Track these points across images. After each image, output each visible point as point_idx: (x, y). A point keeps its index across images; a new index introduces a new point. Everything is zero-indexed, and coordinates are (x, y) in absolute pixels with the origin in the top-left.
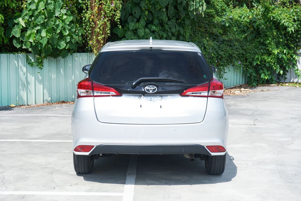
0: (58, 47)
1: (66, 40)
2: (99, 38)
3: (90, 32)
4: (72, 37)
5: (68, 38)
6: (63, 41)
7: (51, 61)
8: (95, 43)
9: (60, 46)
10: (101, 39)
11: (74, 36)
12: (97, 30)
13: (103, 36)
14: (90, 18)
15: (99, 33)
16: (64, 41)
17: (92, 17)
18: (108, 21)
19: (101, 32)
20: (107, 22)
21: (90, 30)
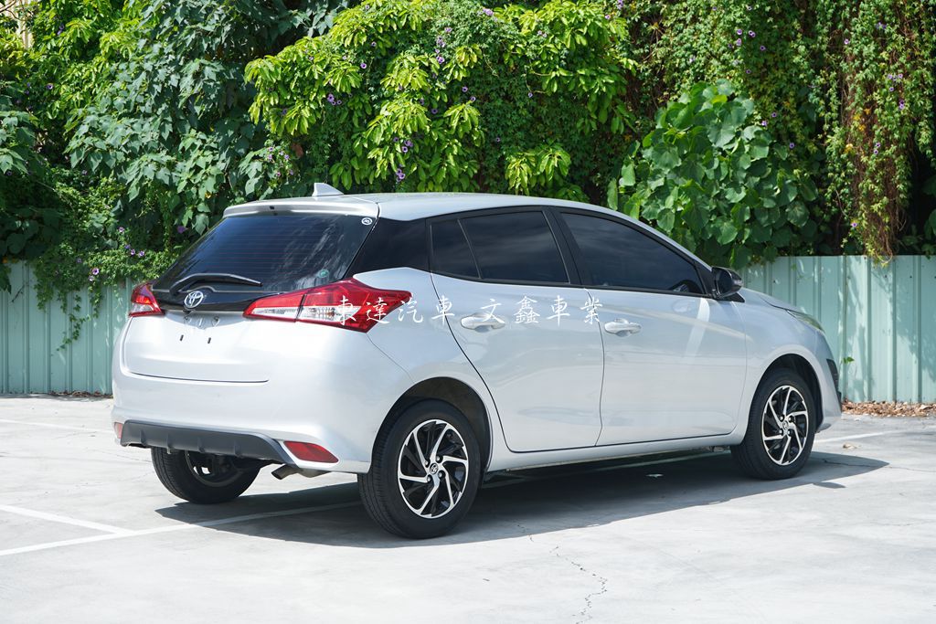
2: (875, 207)
3: (846, 190)
8: (864, 222)
10: (882, 211)
12: (867, 184)
13: (885, 200)
14: (841, 150)
17: (849, 146)
18: (897, 153)
19: (877, 190)
20: (894, 156)
21: (848, 186)
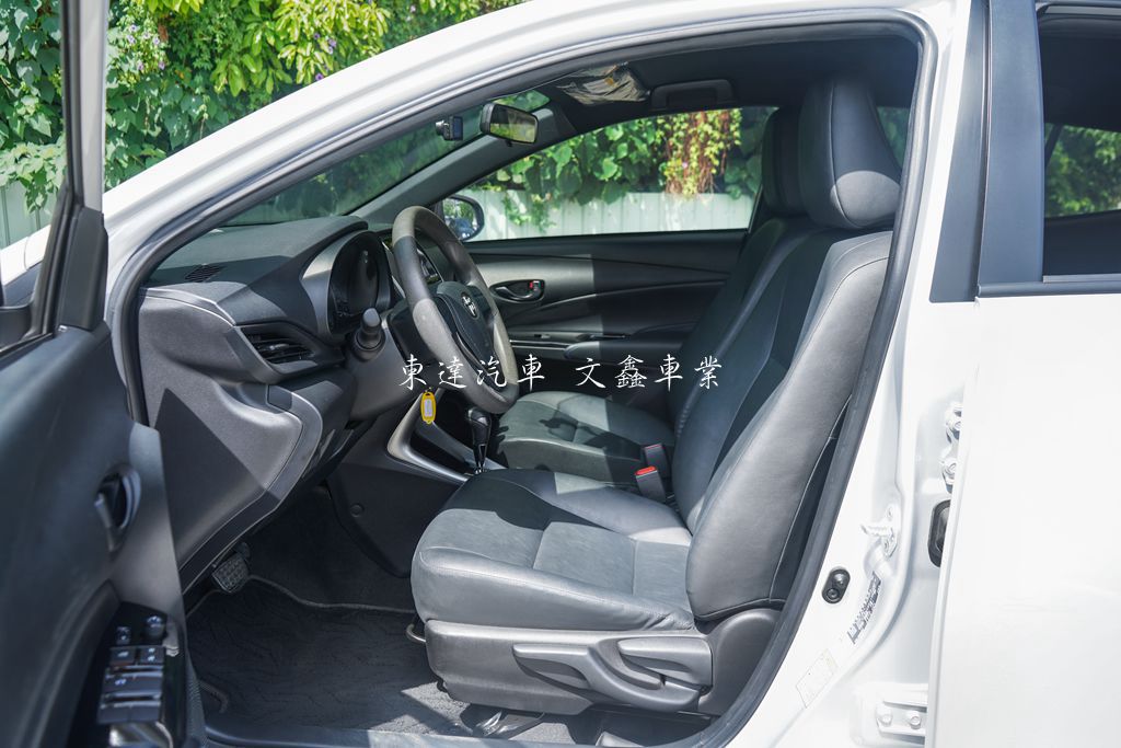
0: (597, 174)
1: (616, 151)
2: (708, 150)
3: (681, 134)
4: (632, 148)
5: (623, 148)
6: (610, 155)
7: (569, 213)
8: (696, 164)
9: (601, 172)
10: (715, 155)
11: (638, 143)
13: (721, 145)
15: (708, 137)
16: (613, 158)
19: (715, 135)
